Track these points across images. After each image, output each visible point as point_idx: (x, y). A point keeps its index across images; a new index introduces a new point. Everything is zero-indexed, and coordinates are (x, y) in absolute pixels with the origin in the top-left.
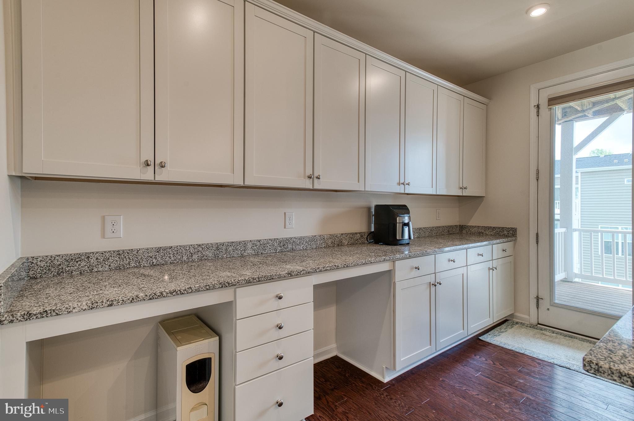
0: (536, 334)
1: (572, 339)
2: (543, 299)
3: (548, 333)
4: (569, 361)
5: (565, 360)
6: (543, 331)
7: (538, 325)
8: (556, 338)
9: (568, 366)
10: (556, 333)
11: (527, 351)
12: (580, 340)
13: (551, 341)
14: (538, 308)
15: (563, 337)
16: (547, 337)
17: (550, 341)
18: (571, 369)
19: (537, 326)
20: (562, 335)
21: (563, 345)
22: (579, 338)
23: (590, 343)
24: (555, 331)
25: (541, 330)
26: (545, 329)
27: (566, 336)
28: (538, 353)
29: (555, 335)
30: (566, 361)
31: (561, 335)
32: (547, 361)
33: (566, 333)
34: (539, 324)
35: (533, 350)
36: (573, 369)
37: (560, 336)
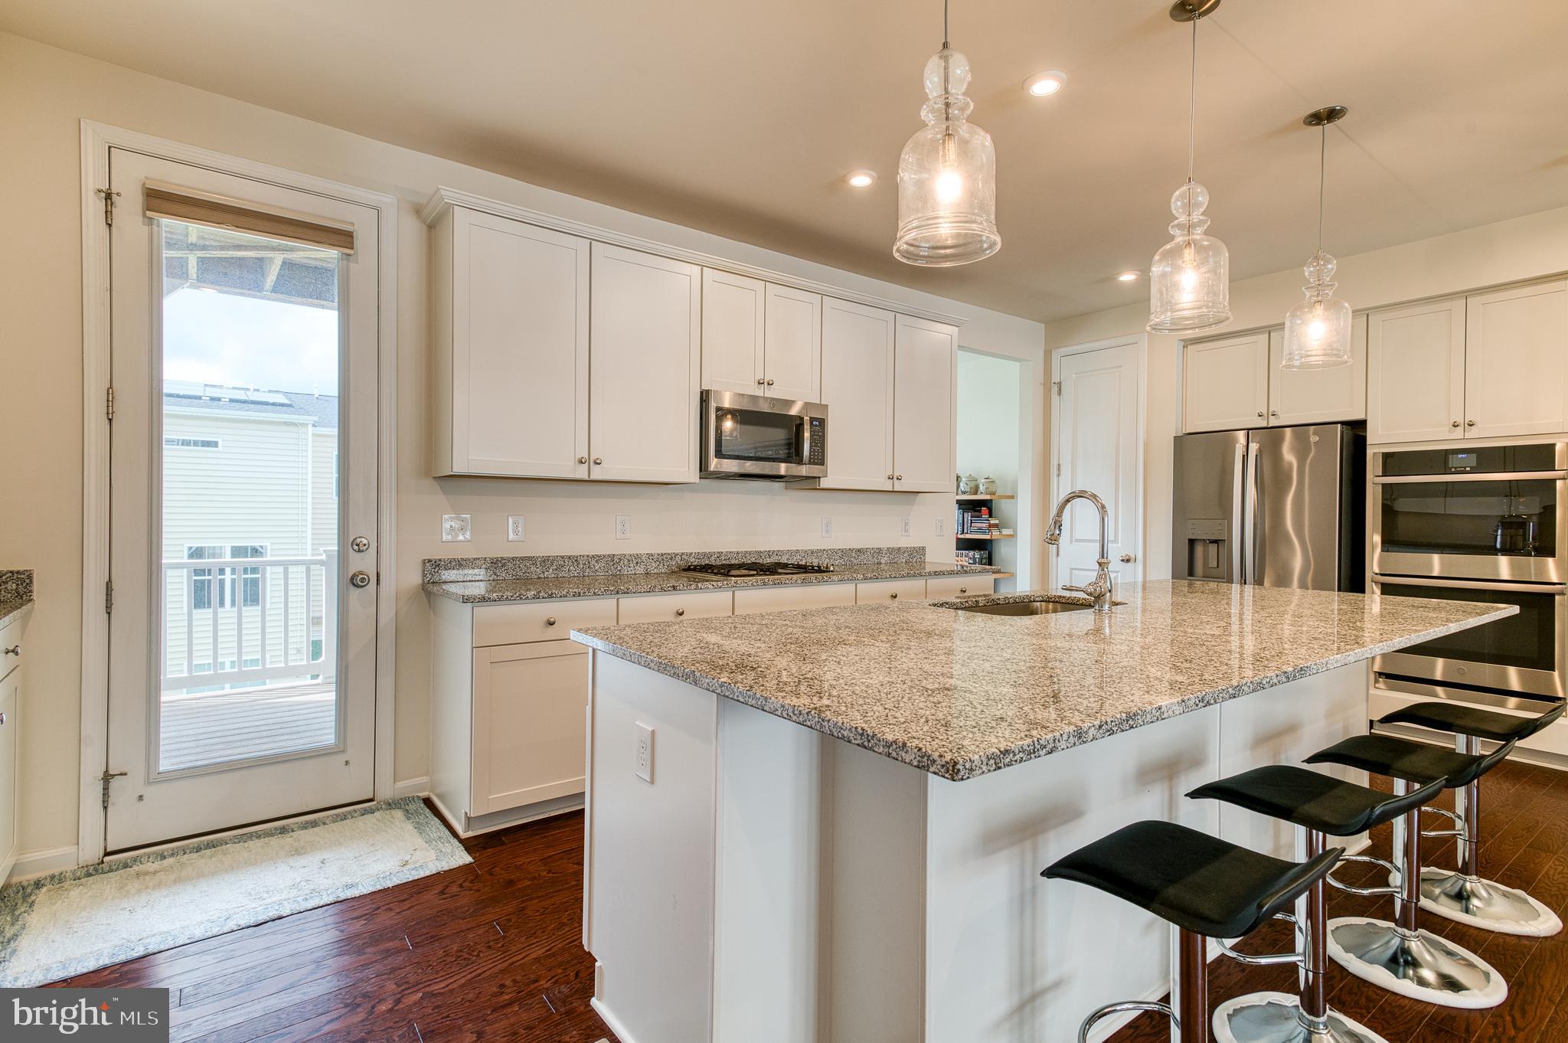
0: (126, 885)
1: (218, 848)
2: (126, 774)
3: (150, 866)
4: (265, 902)
5: (254, 905)
6: (135, 867)
7: (106, 859)
8: (182, 865)
9: (273, 914)
10: (172, 855)
11: (148, 940)
12: (235, 843)
13: (178, 881)
14: (105, 808)
15: (195, 855)
16: (161, 876)
17: (175, 882)
18: (284, 915)
19: (102, 862)
20: (188, 851)
21: (213, 874)
22: (230, 839)
23: (257, 837)
24: (163, 851)
25: (126, 866)
26: (135, 860)
27: (198, 849)
28: (181, 928)
29: (170, 861)
30: (261, 905)
31: (184, 854)
32: (221, 932)
33: (193, 843)
34: (107, 854)
35: (164, 929)
36: (288, 912)
37: (185, 856)
